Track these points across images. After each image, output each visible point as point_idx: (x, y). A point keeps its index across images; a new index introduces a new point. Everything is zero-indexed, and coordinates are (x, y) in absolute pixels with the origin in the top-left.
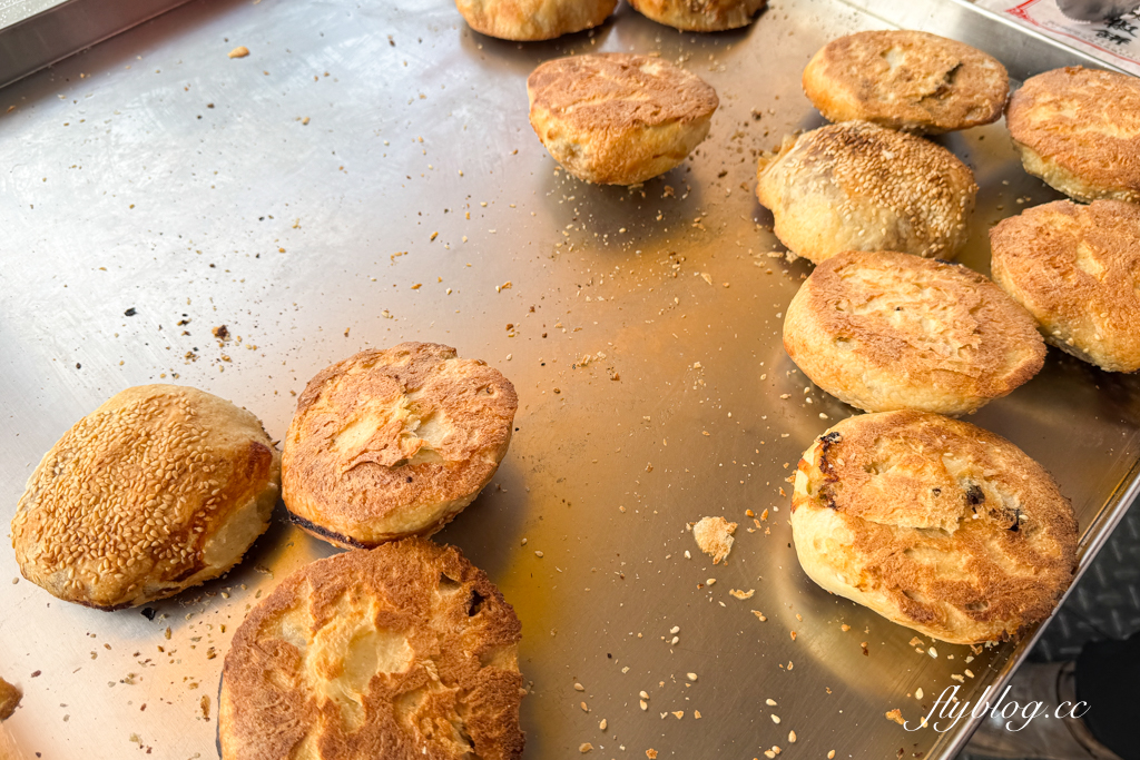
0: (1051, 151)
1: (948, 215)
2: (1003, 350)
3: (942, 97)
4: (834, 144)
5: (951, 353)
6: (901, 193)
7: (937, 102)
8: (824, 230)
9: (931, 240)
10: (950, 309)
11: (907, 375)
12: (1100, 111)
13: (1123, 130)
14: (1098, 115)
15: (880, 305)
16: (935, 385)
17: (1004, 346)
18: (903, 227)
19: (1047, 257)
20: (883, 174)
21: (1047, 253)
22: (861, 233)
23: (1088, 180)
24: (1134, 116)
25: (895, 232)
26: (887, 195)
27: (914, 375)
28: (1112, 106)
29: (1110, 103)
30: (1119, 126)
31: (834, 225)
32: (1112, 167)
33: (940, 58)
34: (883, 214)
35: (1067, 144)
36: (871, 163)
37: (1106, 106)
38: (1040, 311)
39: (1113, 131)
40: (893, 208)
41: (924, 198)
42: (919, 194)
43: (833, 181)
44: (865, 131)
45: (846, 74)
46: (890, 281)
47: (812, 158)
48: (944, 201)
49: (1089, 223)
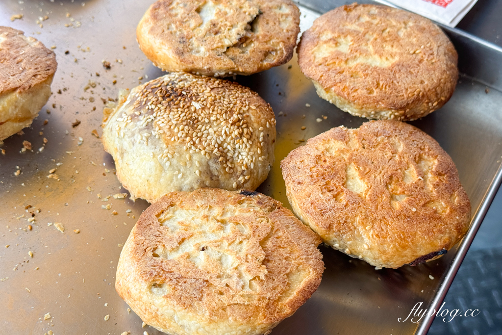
0: (330, 83)
1: (250, 150)
2: (287, 275)
3: (244, 45)
4: (154, 99)
5: (243, 287)
6: (209, 138)
7: (240, 51)
8: (150, 176)
9: (238, 174)
10: (245, 242)
11: (207, 314)
12: (367, 45)
13: (384, 59)
14: (365, 48)
15: (189, 247)
16: (230, 318)
17: (288, 271)
18: (215, 167)
19: (324, 182)
20: (193, 123)
21: (324, 179)
22: (180, 176)
23: (359, 105)
24: (392, 46)
25: (207, 172)
26: (197, 142)
27: (213, 312)
28: (376, 39)
29: (375, 36)
30: (381, 56)
31: (158, 171)
32: (376, 93)
33: (244, 10)
34: (196, 158)
35: (342, 77)
36: (183, 114)
37: (372, 39)
38: (321, 230)
39: (377, 62)
40: (203, 152)
41: (229, 140)
42: (224, 136)
43: (154, 133)
44: (181, 84)
45: (166, 32)
46: (199, 221)
47: (137, 113)
48: (245, 140)
49: (357, 146)
